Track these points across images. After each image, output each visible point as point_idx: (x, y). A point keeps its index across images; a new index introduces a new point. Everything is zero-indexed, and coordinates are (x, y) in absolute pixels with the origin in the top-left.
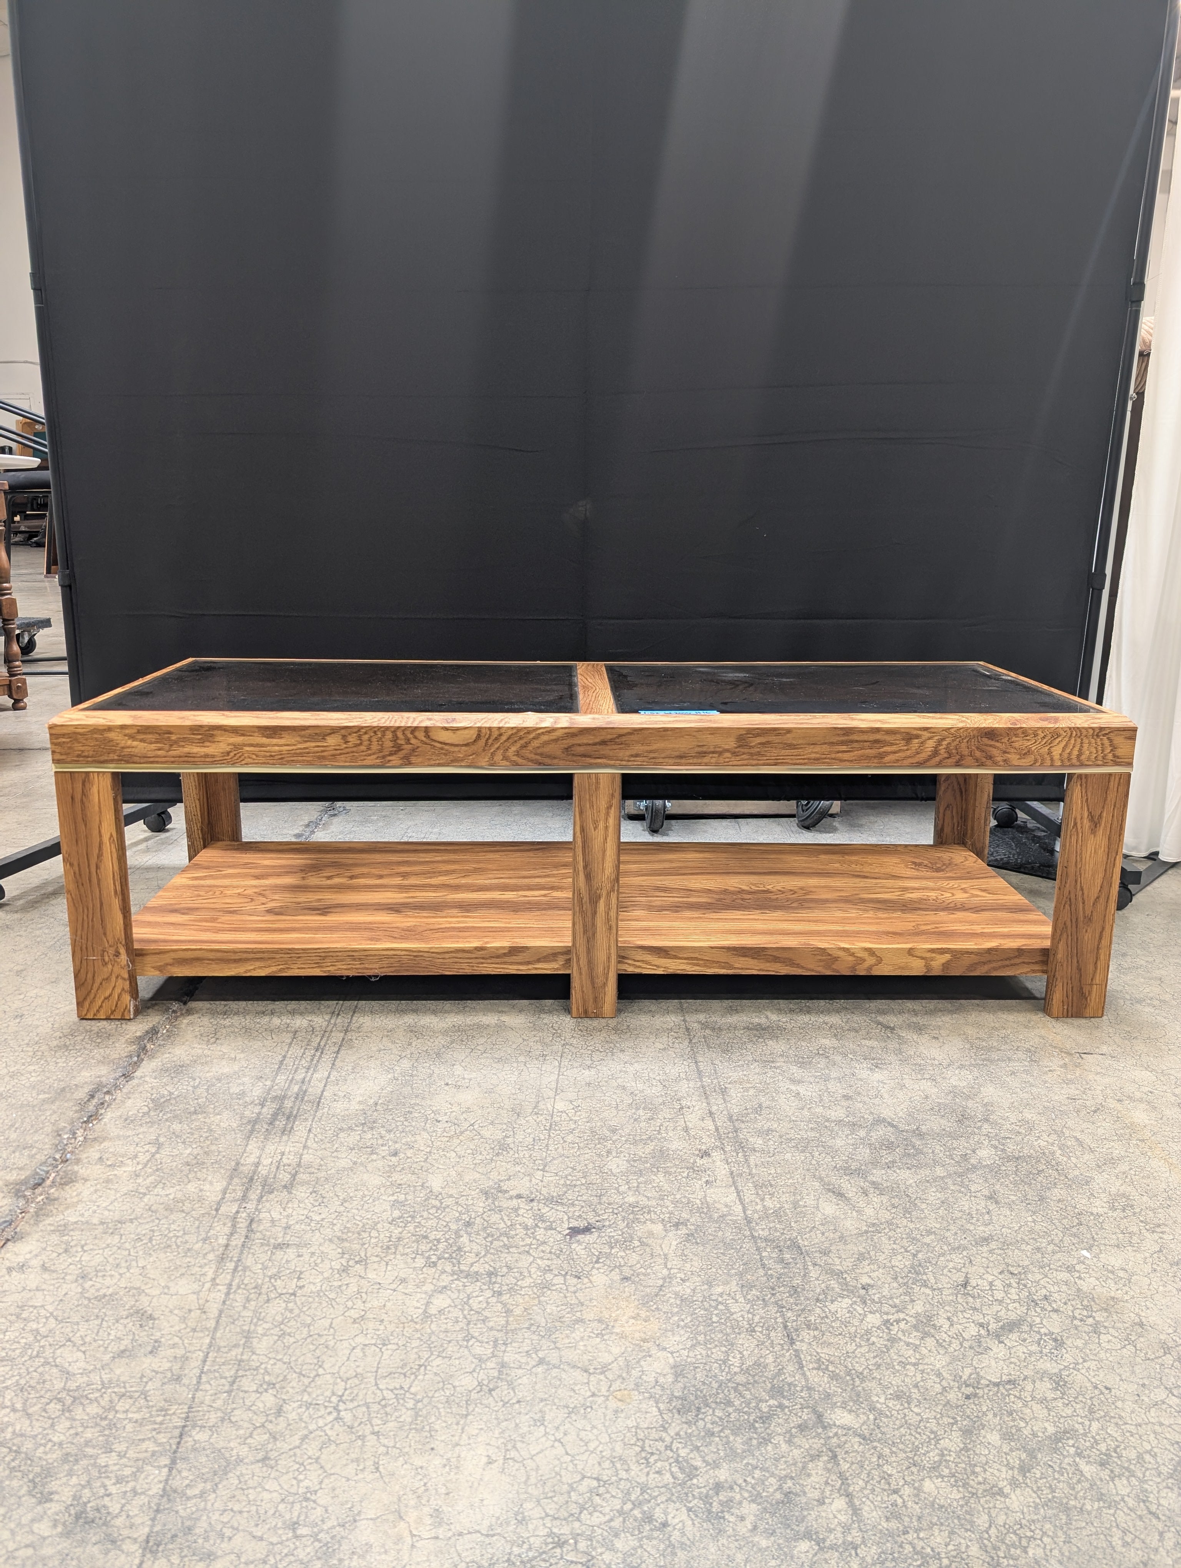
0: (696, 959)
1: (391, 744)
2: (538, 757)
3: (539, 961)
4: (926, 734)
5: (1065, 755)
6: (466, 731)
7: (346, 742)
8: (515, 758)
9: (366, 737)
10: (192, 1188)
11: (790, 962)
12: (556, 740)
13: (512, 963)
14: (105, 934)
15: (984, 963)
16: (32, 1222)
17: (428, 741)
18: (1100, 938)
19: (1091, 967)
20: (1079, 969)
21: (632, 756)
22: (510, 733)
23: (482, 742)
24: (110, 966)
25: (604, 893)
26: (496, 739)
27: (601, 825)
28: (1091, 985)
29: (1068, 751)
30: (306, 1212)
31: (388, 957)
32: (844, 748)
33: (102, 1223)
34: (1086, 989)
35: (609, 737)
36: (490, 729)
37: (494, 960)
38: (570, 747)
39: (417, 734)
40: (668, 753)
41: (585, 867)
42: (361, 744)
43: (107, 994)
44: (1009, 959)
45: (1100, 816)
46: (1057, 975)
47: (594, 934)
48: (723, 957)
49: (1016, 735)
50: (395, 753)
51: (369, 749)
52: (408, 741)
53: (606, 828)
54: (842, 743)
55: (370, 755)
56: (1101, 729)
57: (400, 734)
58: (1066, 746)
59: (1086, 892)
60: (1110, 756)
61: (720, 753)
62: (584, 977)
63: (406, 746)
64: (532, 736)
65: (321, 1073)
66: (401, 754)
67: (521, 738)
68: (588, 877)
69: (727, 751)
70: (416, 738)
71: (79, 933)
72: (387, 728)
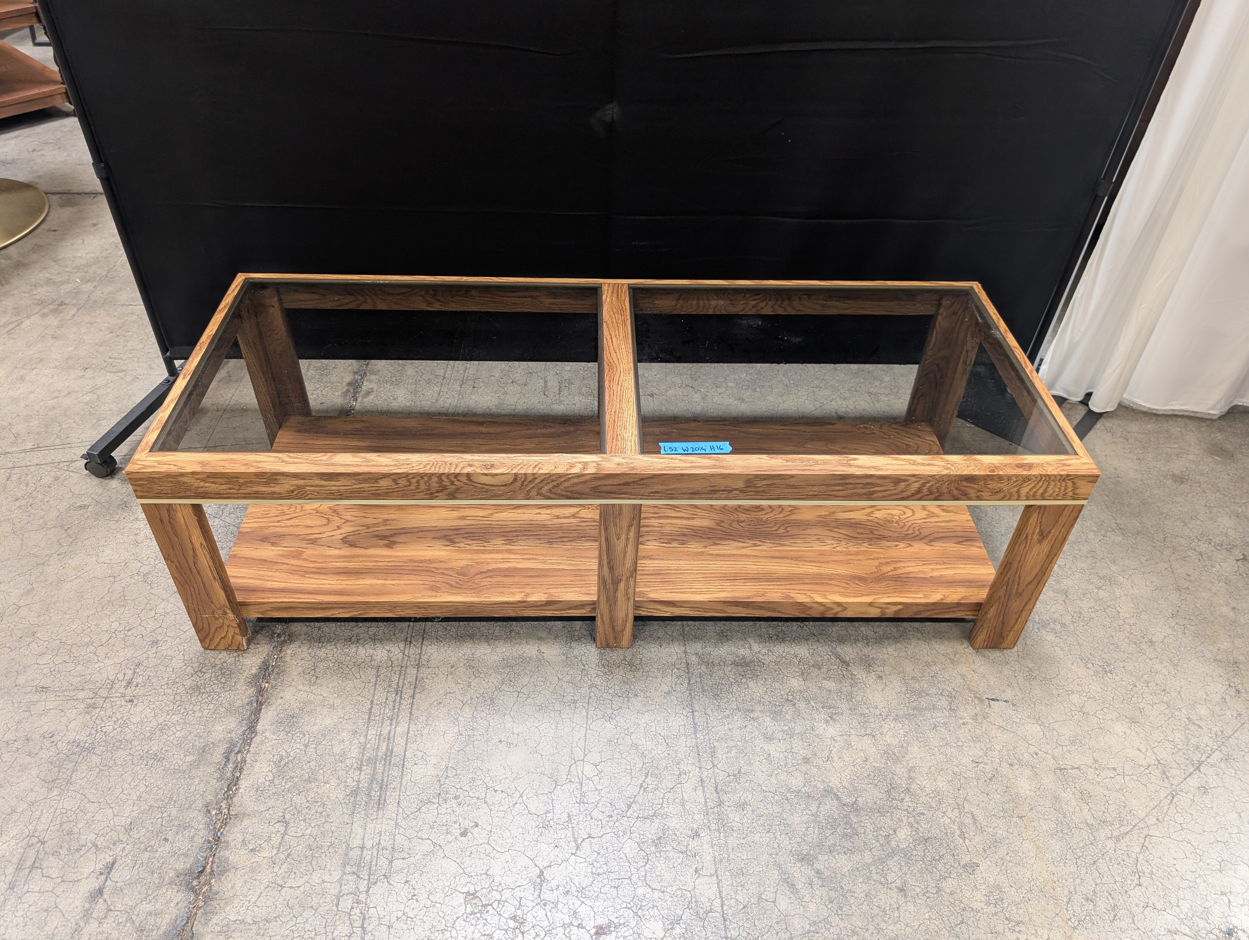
0: (698, 608)
1: (437, 485)
2: (569, 494)
3: (570, 609)
4: (914, 479)
5: (1031, 493)
6: (504, 476)
7: (397, 484)
8: (548, 494)
9: (415, 480)
10: (316, 878)
11: (774, 610)
12: (586, 482)
13: (548, 610)
14: (212, 602)
15: (928, 611)
16: (203, 921)
17: (469, 483)
18: (1026, 605)
19: (1013, 622)
20: (1003, 623)
21: (652, 493)
22: (543, 477)
23: (518, 484)
24: (221, 620)
25: (624, 578)
26: (531, 481)
27: (623, 537)
28: (1010, 631)
29: (1035, 490)
30: (402, 907)
31: (447, 607)
32: (840, 488)
33: (255, 923)
34: (1005, 634)
35: (632, 480)
36: (525, 474)
37: (533, 608)
38: (597, 487)
39: (459, 478)
40: (684, 491)
41: (609, 563)
42: (410, 485)
43: (223, 635)
44: (949, 608)
45: (1049, 532)
46: (984, 625)
47: (615, 602)
48: (720, 607)
49: (992, 480)
50: (442, 491)
51: (418, 489)
52: (452, 483)
53: (627, 539)
54: (838, 485)
55: (419, 492)
56: (1068, 475)
57: (444, 478)
58: (1034, 487)
59: (1022, 578)
60: (1070, 494)
61: (730, 491)
62: (606, 626)
63: (451, 487)
64: (563, 479)
65: (401, 729)
66: (447, 492)
67: (553, 481)
68: (611, 569)
69: (736, 489)
70: (459, 481)
71: (190, 601)
72: (433, 474)
